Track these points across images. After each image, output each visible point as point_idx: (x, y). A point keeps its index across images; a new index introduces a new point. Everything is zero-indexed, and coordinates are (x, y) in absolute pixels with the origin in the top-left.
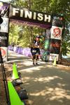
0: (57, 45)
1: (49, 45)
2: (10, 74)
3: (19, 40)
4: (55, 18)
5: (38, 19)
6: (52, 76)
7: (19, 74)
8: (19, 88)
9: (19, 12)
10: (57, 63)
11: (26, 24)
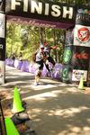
0: (84, 55)
1: (72, 55)
2: (9, 104)
3: (22, 49)
4: (80, 11)
5: (53, 14)
6: (77, 107)
7: (24, 104)
8: (24, 127)
9: (22, 3)
10: (85, 85)
11: (34, 24)
